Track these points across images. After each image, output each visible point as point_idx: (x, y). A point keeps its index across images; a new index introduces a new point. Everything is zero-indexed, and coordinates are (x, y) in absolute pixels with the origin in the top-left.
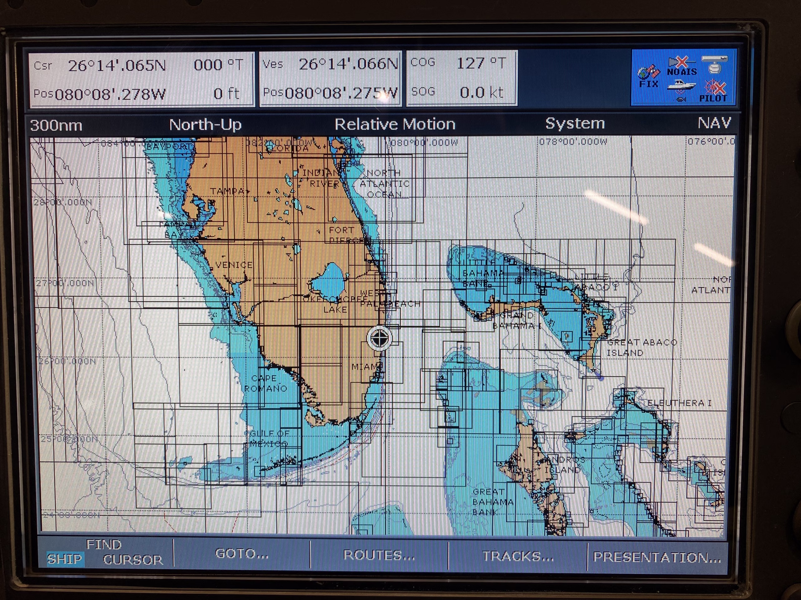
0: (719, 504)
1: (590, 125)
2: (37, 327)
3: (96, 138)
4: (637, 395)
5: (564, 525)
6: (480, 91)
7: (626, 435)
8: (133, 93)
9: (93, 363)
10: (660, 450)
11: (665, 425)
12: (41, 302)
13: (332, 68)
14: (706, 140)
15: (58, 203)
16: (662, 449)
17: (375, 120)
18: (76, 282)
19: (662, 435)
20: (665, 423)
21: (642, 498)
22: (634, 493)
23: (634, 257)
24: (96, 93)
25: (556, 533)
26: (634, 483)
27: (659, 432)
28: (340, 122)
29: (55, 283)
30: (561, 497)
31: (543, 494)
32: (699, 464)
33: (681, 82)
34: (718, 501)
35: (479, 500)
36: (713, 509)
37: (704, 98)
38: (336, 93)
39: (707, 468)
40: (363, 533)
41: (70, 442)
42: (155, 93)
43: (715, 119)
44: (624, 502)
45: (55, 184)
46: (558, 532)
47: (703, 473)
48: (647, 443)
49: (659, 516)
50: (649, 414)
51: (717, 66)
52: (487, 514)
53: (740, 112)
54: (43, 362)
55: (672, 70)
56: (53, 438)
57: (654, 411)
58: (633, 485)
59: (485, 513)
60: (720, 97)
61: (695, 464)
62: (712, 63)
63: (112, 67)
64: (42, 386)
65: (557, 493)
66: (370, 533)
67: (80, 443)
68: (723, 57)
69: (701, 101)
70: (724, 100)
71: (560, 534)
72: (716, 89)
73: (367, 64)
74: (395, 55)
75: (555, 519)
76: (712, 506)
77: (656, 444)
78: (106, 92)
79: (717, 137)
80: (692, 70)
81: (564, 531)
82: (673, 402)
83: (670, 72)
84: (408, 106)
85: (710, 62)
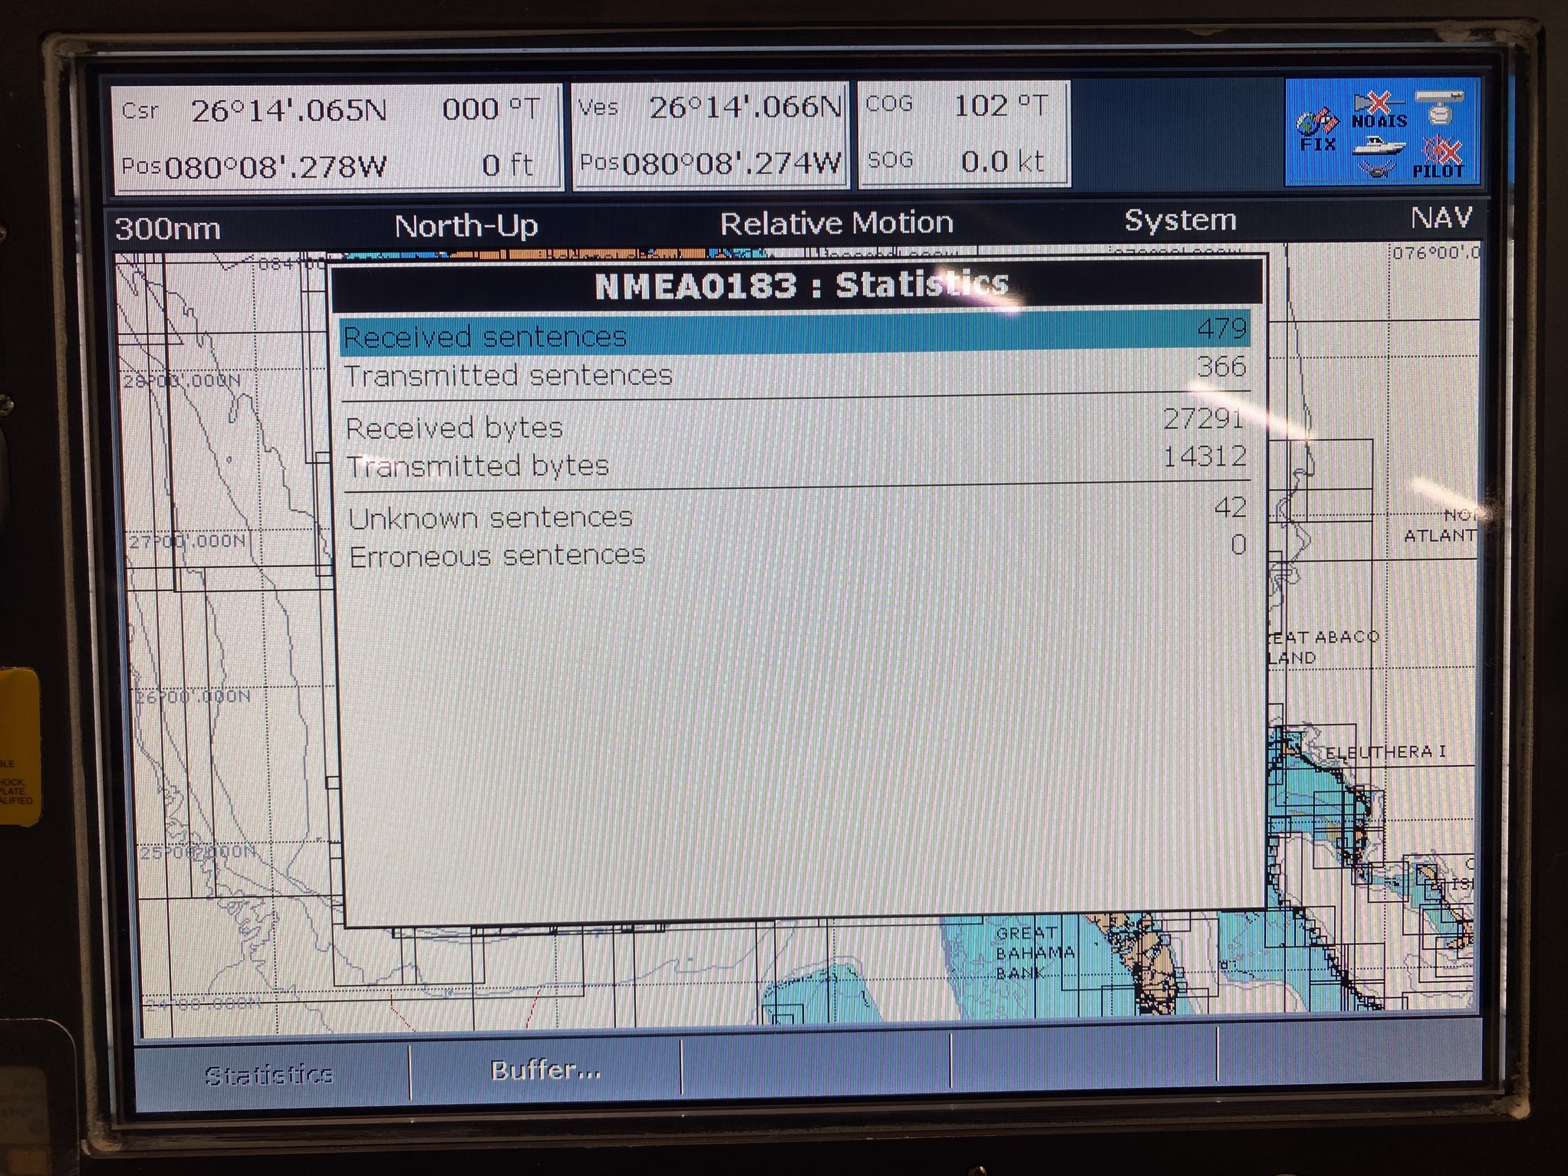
0: (1463, 945)
1: (1209, 223)
2: (131, 628)
3: (250, 254)
4: (1305, 740)
5: (1172, 993)
6: (999, 160)
7: (1286, 817)
8: (323, 165)
9: (244, 699)
10: (1351, 844)
11: (1360, 795)
12: (138, 579)
13: (714, 115)
14: (1426, 250)
15: (173, 383)
16: (1355, 842)
17: (799, 215)
18: (208, 539)
19: (1355, 815)
20: (1360, 792)
21: (1319, 937)
22: (1304, 928)
23: (1295, 473)
24: (248, 165)
25: (1157, 1010)
26: (1303, 909)
27: (1349, 810)
28: (731, 220)
29: (168, 542)
30: (1166, 940)
31: (1132, 935)
32: (1424, 869)
33: (1378, 141)
34: (1462, 938)
35: (1007, 949)
36: (1451, 954)
37: (1420, 170)
38: (720, 163)
39: (1440, 876)
40: (785, 1022)
41: (201, 857)
42: (366, 165)
43: (1443, 211)
44: (1284, 946)
45: (167, 344)
46: (1161, 1008)
47: (1432, 885)
48: (1325, 830)
49: (1351, 972)
50: (1329, 774)
51: (1444, 110)
52: (1023, 977)
53: (1489, 198)
54: (145, 699)
55: (1361, 117)
56: (165, 849)
57: (1339, 769)
58: (1301, 913)
59: (1021, 974)
60: (1451, 169)
61: (1418, 869)
62: (1435, 105)
63: (280, 113)
64: (142, 748)
65: (1157, 932)
66: (798, 1021)
67: (220, 860)
68: (1455, 93)
69: (1415, 175)
70: (1459, 175)
71: (1165, 1010)
72: (1443, 153)
73: (783, 107)
74: (837, 89)
75: (1154, 982)
76: (1451, 948)
77: (1343, 832)
78: (268, 162)
79: (1447, 244)
80: (1399, 118)
81: (1172, 1005)
82: (1374, 751)
83: (1358, 121)
84: (861, 187)
85: (1432, 104)
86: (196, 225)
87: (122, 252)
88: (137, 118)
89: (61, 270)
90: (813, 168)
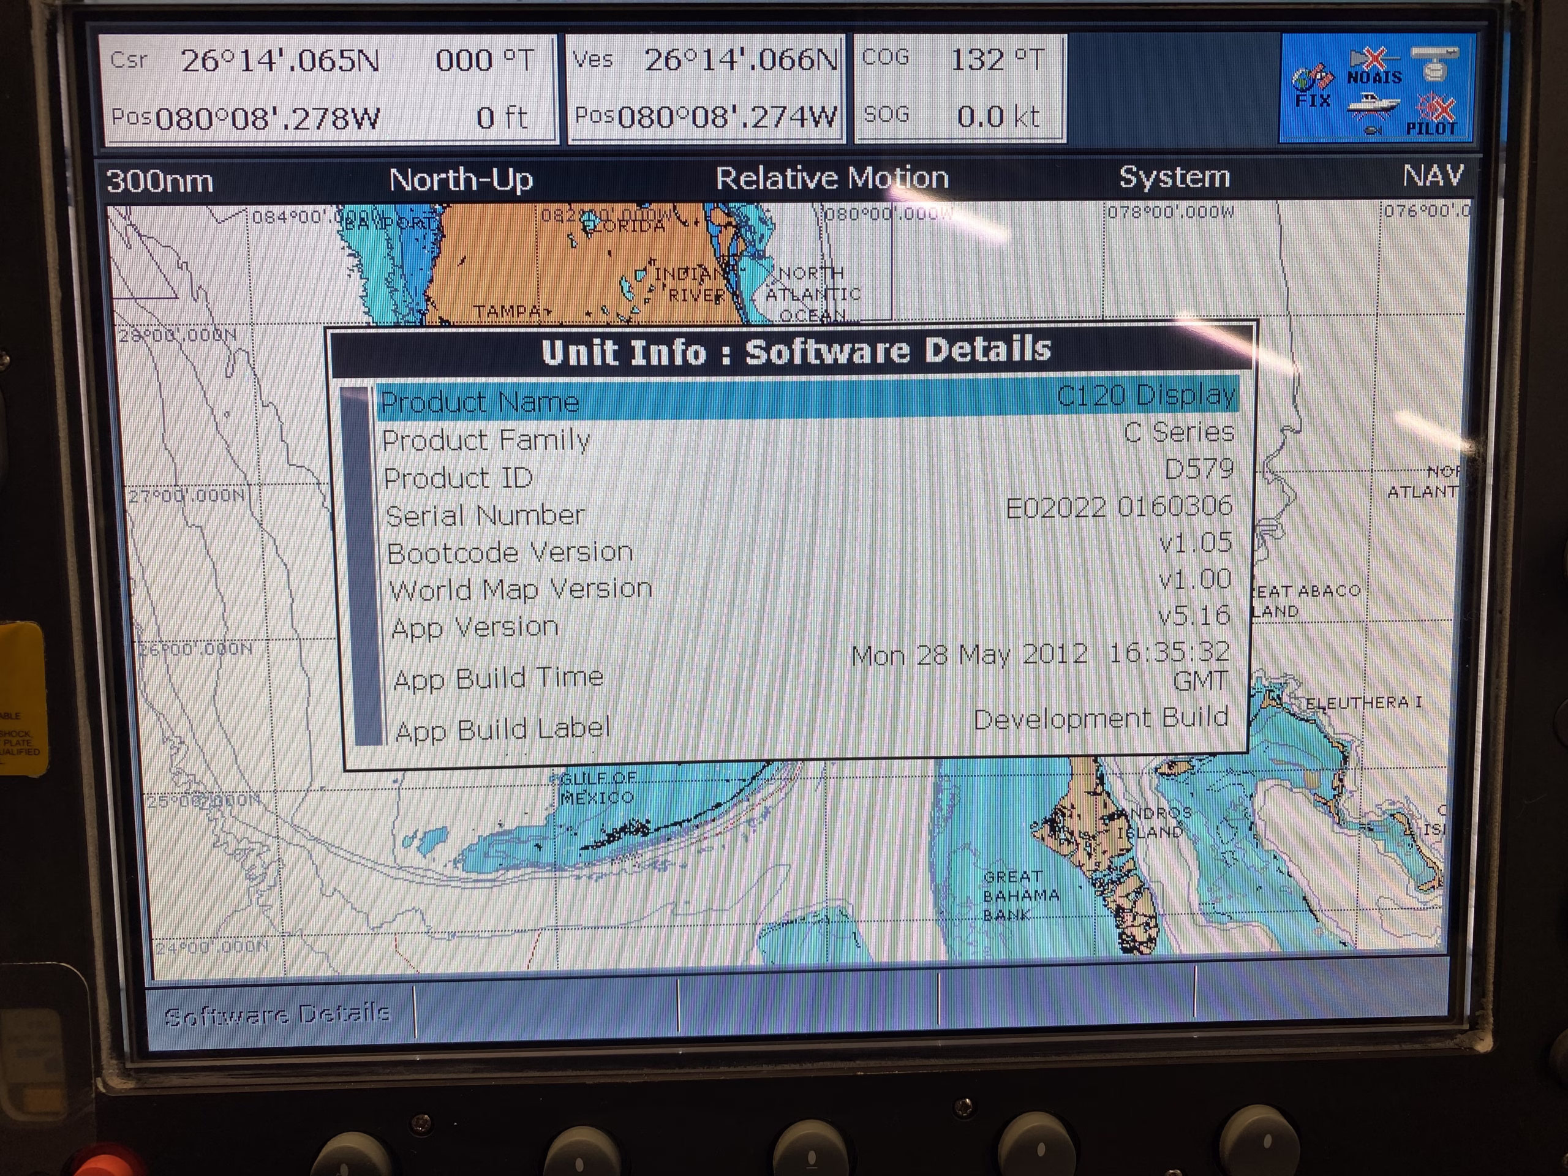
1: (1203, 180)
2: (132, 582)
3: (243, 207)
4: (1286, 692)
5: (1153, 934)
6: (996, 115)
8: (316, 116)
9: (246, 652)
12: (139, 533)
13: (709, 68)
14: (1417, 209)
15: (169, 337)
17: (794, 169)
18: (207, 494)
23: (1282, 430)
24: (240, 116)
25: (1138, 950)
28: (726, 174)
29: (167, 496)
30: (1147, 883)
31: (1114, 879)
32: (1398, 816)
33: (1373, 97)
35: (994, 892)
37: (1414, 127)
38: (716, 116)
41: (207, 806)
42: (359, 117)
43: (1435, 168)
46: (1142, 948)
50: (1308, 725)
51: (1439, 66)
52: (1010, 918)
53: (1481, 156)
54: (148, 652)
55: (1356, 73)
56: (171, 799)
57: (1318, 719)
59: (1007, 916)
60: (1444, 126)
62: (1431, 61)
63: (271, 63)
64: (146, 700)
67: (224, 807)
68: (1451, 49)
69: (1409, 133)
70: (1452, 133)
71: (1146, 951)
72: (1436, 110)
73: (778, 60)
74: (833, 42)
75: (1135, 923)
78: (260, 114)
79: (1439, 202)
80: (1394, 75)
81: (1152, 945)
82: (1352, 701)
83: (1353, 77)
84: (857, 142)
85: (1425, 60)
86: (189, 178)
87: (114, 204)
88: (125, 67)
89: (54, 223)
90: (809, 123)
